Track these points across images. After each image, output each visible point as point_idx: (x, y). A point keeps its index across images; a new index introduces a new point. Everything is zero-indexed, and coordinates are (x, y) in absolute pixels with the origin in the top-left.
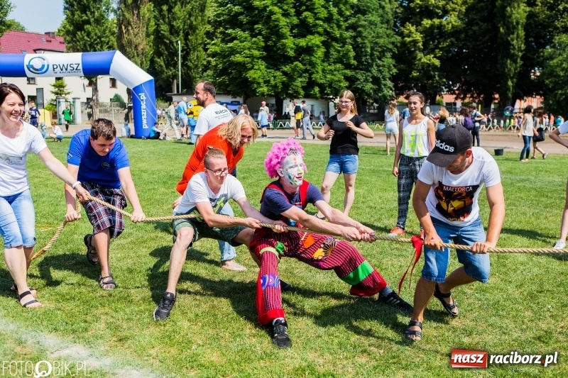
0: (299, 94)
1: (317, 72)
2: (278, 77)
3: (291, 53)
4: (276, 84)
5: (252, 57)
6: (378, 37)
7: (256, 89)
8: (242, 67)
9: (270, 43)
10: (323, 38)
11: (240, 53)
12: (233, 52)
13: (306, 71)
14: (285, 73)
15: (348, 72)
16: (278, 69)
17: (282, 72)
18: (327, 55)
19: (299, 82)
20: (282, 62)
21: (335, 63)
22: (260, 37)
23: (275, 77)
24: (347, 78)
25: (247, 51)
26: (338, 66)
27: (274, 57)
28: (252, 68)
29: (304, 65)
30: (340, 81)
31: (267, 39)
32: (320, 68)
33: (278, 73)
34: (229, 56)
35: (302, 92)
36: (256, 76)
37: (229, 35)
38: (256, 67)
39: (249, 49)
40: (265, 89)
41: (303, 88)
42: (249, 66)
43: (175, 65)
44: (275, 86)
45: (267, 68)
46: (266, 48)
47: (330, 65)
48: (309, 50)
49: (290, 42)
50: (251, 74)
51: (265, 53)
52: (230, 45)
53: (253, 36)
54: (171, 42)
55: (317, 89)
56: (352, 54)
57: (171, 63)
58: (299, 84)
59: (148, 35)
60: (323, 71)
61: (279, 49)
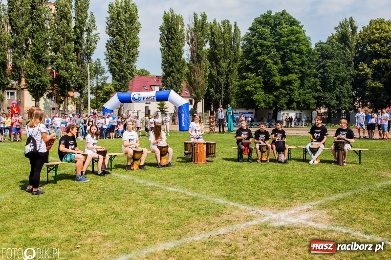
0: (284, 107)
1: (295, 94)
2: (271, 98)
3: (279, 85)
4: (269, 102)
5: (255, 87)
6: (339, 72)
7: (258, 105)
8: (250, 93)
9: (266, 79)
10: (299, 75)
11: (249, 85)
12: (246, 85)
13: (288, 94)
14: (275, 96)
15: (316, 94)
16: (272, 94)
17: (274, 95)
18: (302, 85)
19: (283, 101)
20: (274, 90)
21: (308, 89)
22: (261, 77)
23: (269, 98)
24: (315, 98)
25: (253, 85)
26: (310, 90)
27: (269, 87)
28: (256, 93)
29: (286, 91)
30: (309, 99)
31: (264, 77)
32: (297, 93)
33: (271, 96)
34: (244, 87)
35: (286, 106)
36: (257, 98)
37: (244, 76)
38: (259, 93)
39: (255, 83)
40: (263, 105)
41: (286, 103)
42: (254, 92)
43: (220, 92)
44: (269, 103)
45: (265, 93)
46: (264, 82)
47: (304, 90)
48: (289, 83)
49: (277, 79)
50: (255, 97)
51: (263, 86)
52: (244, 81)
53: (257, 76)
54: (218, 80)
55: (295, 104)
56: (319, 83)
57: (217, 91)
58: (284, 102)
59: (205, 77)
60: (300, 94)
61: (271, 83)
